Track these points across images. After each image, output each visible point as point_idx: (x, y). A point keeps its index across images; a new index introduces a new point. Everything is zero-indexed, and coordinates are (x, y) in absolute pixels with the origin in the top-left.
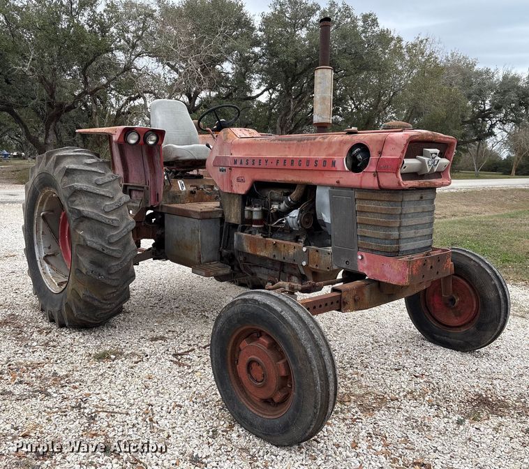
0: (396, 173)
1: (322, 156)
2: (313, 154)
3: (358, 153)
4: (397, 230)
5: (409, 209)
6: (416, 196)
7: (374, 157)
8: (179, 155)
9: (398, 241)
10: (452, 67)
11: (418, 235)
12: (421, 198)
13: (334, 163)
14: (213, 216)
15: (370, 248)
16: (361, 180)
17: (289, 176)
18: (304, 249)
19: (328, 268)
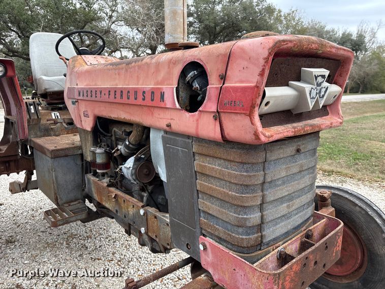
0: (250, 115)
1: (149, 86)
3: (194, 78)
4: (257, 210)
5: (278, 171)
6: (290, 149)
7: (214, 84)
8: (47, 87)
9: (260, 227)
10: (312, 28)
11: (294, 208)
12: (298, 151)
13: (162, 96)
14: (71, 153)
15: (216, 233)
16: (198, 124)
17: (122, 112)
18: (142, 212)
19: (168, 244)
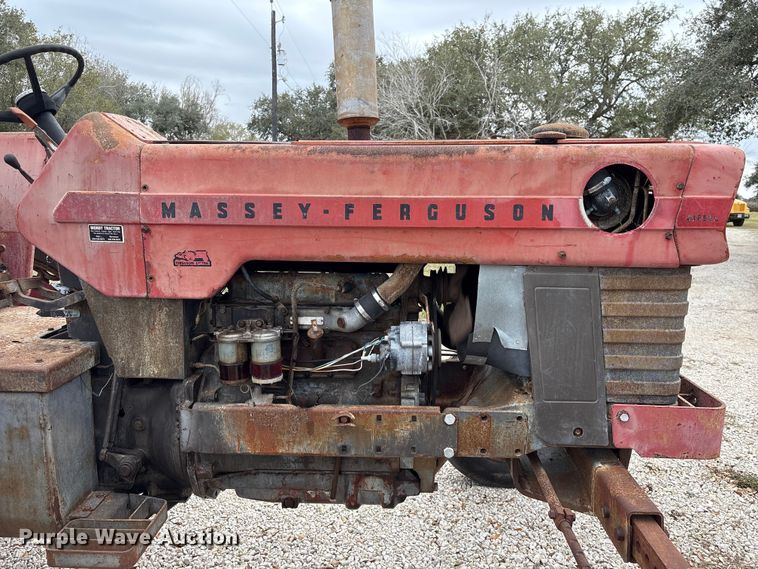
2: (474, 188)
7: (664, 195)
13: (548, 211)
14: (77, 370)
16: (632, 249)
17: (391, 245)
18: (450, 419)
19: (517, 451)
